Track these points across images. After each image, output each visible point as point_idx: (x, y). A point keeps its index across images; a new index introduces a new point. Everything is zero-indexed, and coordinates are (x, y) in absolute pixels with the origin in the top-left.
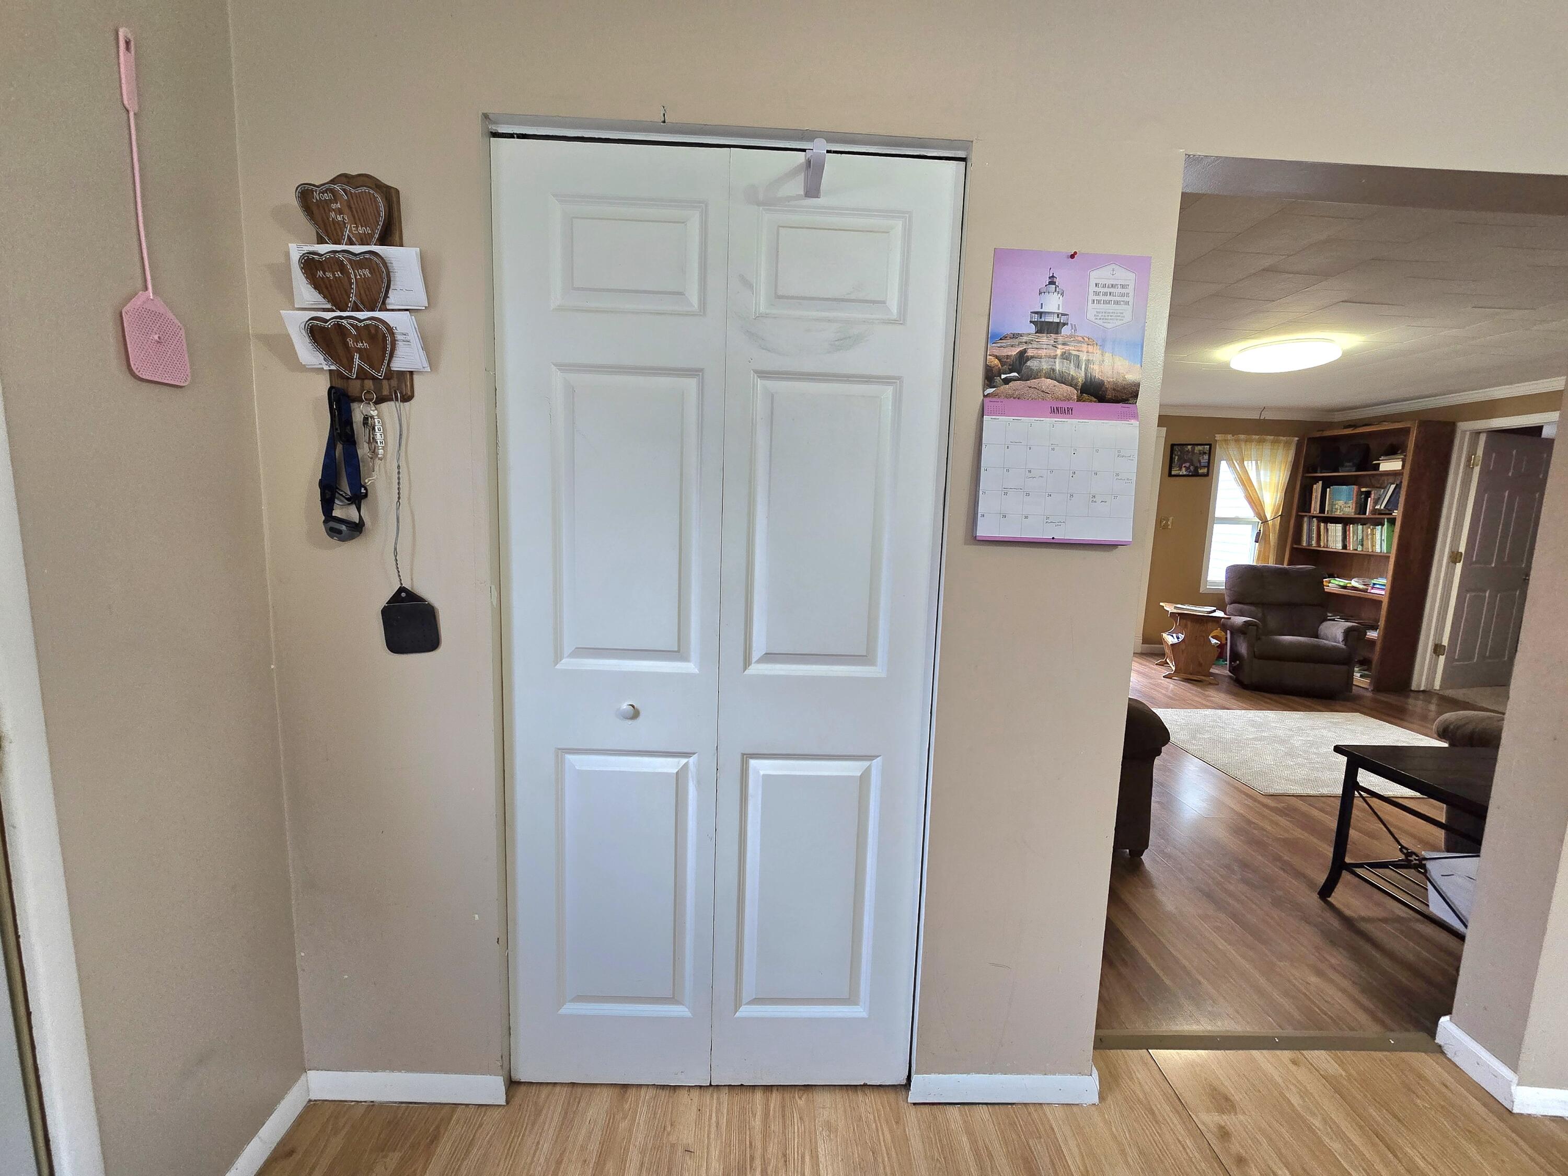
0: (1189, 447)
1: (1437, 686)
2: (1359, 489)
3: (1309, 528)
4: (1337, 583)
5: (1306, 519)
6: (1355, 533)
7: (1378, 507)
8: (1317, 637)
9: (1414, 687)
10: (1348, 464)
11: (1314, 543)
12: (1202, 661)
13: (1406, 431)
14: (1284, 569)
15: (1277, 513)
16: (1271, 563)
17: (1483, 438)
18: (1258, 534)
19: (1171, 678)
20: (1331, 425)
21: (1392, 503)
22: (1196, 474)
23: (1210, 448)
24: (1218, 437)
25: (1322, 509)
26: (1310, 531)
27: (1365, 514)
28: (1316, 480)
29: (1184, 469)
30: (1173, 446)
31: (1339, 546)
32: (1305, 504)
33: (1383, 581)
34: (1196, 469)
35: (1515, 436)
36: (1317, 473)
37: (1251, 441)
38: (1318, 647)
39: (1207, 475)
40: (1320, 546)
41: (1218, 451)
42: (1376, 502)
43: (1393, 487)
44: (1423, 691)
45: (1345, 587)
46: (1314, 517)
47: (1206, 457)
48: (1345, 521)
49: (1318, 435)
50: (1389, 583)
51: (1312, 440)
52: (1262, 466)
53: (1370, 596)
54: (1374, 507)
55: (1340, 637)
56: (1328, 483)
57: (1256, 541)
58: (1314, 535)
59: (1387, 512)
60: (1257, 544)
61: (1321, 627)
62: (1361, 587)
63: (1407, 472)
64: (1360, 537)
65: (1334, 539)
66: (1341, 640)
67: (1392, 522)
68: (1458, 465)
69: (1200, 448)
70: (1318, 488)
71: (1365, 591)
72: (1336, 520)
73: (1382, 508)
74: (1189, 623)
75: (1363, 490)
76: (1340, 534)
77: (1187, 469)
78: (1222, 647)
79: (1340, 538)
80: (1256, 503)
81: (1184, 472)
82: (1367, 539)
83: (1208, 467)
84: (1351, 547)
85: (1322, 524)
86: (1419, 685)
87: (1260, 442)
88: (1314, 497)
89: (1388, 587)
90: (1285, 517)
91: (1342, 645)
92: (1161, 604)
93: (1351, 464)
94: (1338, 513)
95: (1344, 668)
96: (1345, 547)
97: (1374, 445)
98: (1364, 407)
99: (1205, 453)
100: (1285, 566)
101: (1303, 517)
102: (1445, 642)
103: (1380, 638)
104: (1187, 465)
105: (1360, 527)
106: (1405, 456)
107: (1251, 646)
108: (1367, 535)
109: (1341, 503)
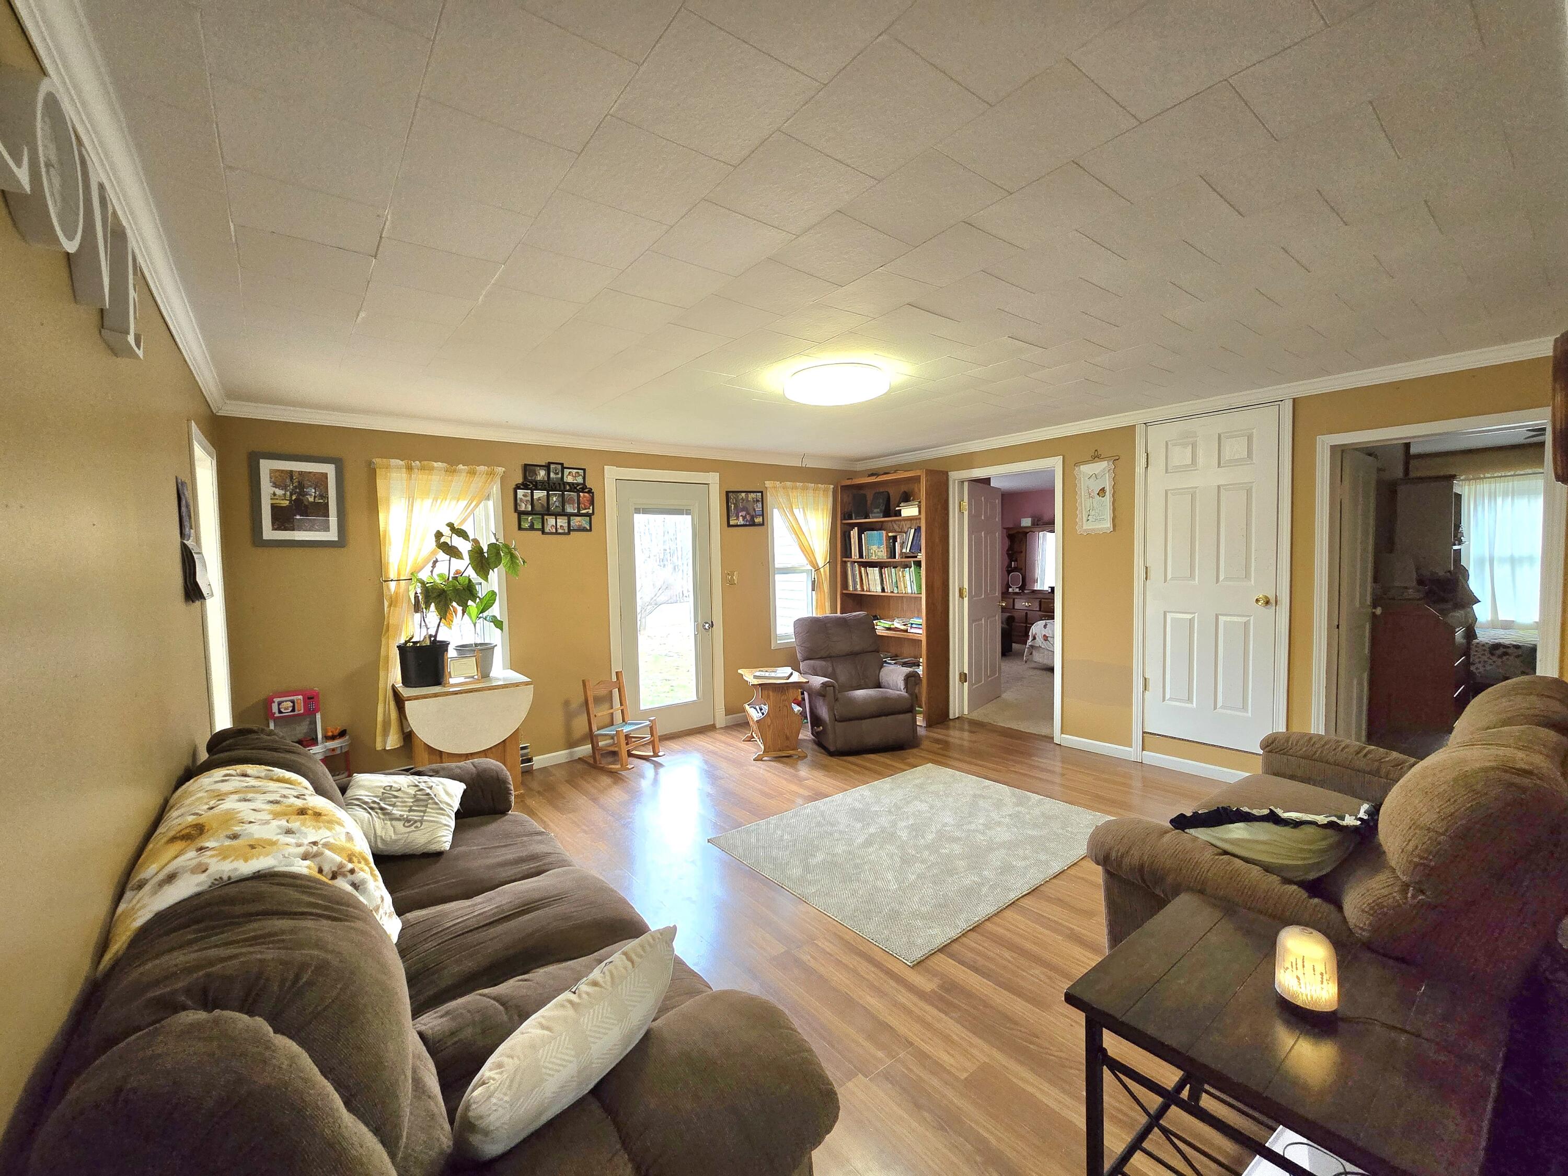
0: (743, 494)
1: (966, 712)
2: (887, 534)
3: (853, 571)
4: (882, 625)
5: (849, 564)
6: (890, 575)
7: (904, 551)
8: (879, 686)
9: (951, 717)
10: (876, 510)
11: (858, 587)
12: (788, 734)
13: (917, 479)
14: (840, 618)
15: (826, 560)
16: (828, 613)
17: (966, 484)
18: (813, 583)
19: (762, 760)
20: (855, 474)
21: (916, 546)
22: (753, 524)
23: (762, 495)
24: (768, 484)
25: (861, 556)
26: (854, 576)
27: (895, 558)
28: (852, 526)
29: (741, 518)
30: (727, 493)
31: (879, 589)
32: (847, 552)
33: (919, 621)
34: (752, 518)
35: (981, 485)
36: (852, 519)
37: (796, 488)
38: (886, 699)
39: (763, 524)
40: (863, 590)
41: (769, 499)
42: (902, 545)
43: (913, 531)
44: (958, 718)
45: (889, 629)
46: (855, 562)
47: (760, 505)
48: (880, 565)
49: (849, 483)
50: (925, 622)
51: (845, 488)
52: (808, 513)
53: (911, 636)
54: (901, 551)
55: (901, 685)
56: (863, 529)
57: (813, 590)
58: (858, 580)
59: (912, 555)
60: (814, 592)
61: (881, 673)
62: (903, 627)
63: (923, 517)
64: (894, 581)
65: (873, 583)
66: (902, 688)
67: (918, 564)
68: (954, 508)
69: (753, 495)
70: (854, 533)
71: (906, 631)
72: (873, 565)
73: (908, 551)
74: (771, 693)
75: (890, 534)
76: (878, 577)
77: (744, 518)
78: (803, 714)
79: (878, 582)
80: (808, 552)
81: (741, 521)
82: (900, 581)
83: (763, 515)
84: (888, 589)
85: (863, 569)
86: (954, 713)
87: (804, 489)
88: (852, 542)
89: (924, 626)
90: (832, 562)
91: (903, 693)
92: (740, 671)
93: (878, 510)
94: (874, 558)
95: (909, 716)
96: (883, 590)
97: (894, 493)
98: (879, 457)
99: (758, 501)
100: (839, 614)
101: (846, 562)
102: (966, 671)
103: (925, 674)
104: (744, 513)
105: (893, 570)
106: (920, 502)
107: (831, 709)
108: (900, 578)
109: (874, 548)
